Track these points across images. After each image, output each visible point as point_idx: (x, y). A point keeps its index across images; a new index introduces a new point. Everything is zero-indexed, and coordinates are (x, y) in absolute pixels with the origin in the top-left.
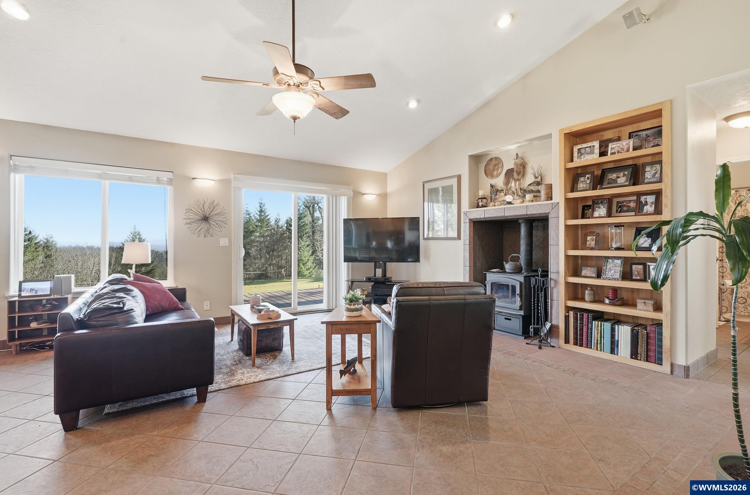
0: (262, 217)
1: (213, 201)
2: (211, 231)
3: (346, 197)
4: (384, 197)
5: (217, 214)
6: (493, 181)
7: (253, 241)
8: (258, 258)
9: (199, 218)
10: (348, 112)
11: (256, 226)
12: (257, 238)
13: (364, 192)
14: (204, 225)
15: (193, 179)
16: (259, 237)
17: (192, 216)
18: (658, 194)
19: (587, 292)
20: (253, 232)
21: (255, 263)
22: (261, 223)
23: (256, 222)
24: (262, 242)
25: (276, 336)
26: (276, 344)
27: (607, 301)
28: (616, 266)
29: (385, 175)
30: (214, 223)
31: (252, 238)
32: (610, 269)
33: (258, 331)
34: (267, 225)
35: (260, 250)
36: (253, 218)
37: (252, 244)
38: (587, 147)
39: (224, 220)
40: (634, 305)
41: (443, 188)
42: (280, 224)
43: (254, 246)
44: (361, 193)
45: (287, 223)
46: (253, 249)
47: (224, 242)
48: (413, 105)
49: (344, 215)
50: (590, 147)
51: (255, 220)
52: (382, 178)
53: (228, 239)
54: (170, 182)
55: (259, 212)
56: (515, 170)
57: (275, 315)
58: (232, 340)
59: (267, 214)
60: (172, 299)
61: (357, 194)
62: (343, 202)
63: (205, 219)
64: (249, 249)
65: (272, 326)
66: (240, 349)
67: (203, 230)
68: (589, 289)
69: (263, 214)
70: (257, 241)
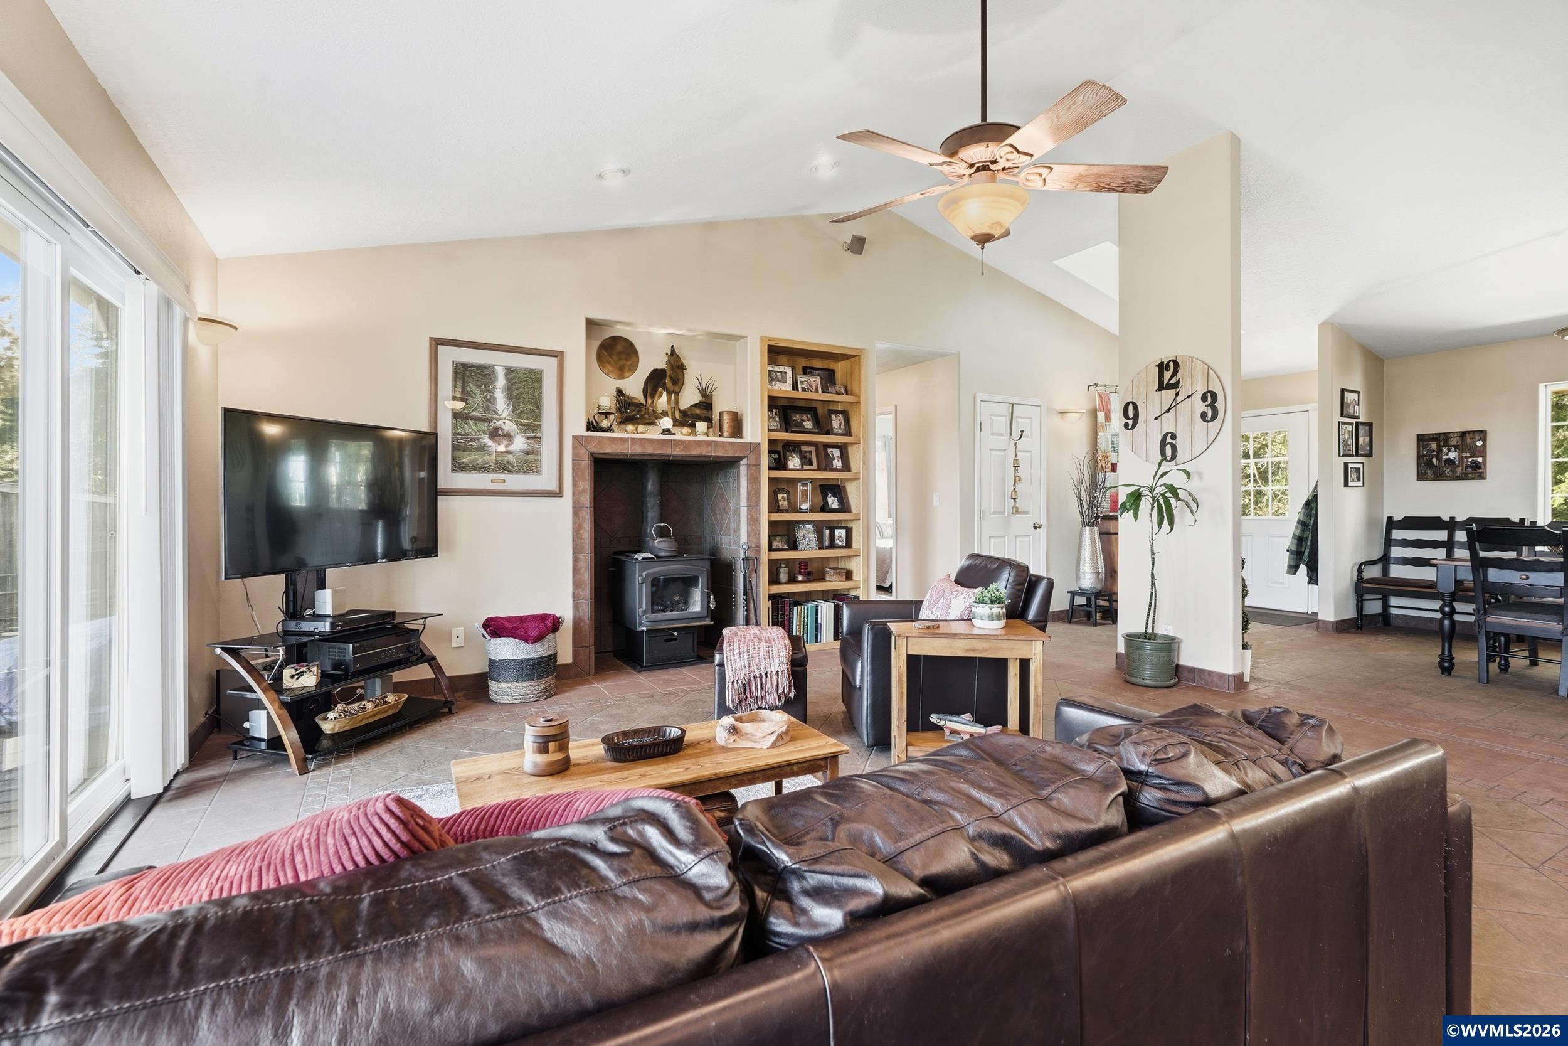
6: (622, 384)
18: (843, 448)
19: (782, 570)
27: (800, 578)
28: (809, 533)
29: (215, 263)
32: (804, 538)
38: (779, 372)
40: (822, 579)
50: (781, 372)
56: (668, 373)
68: (783, 566)
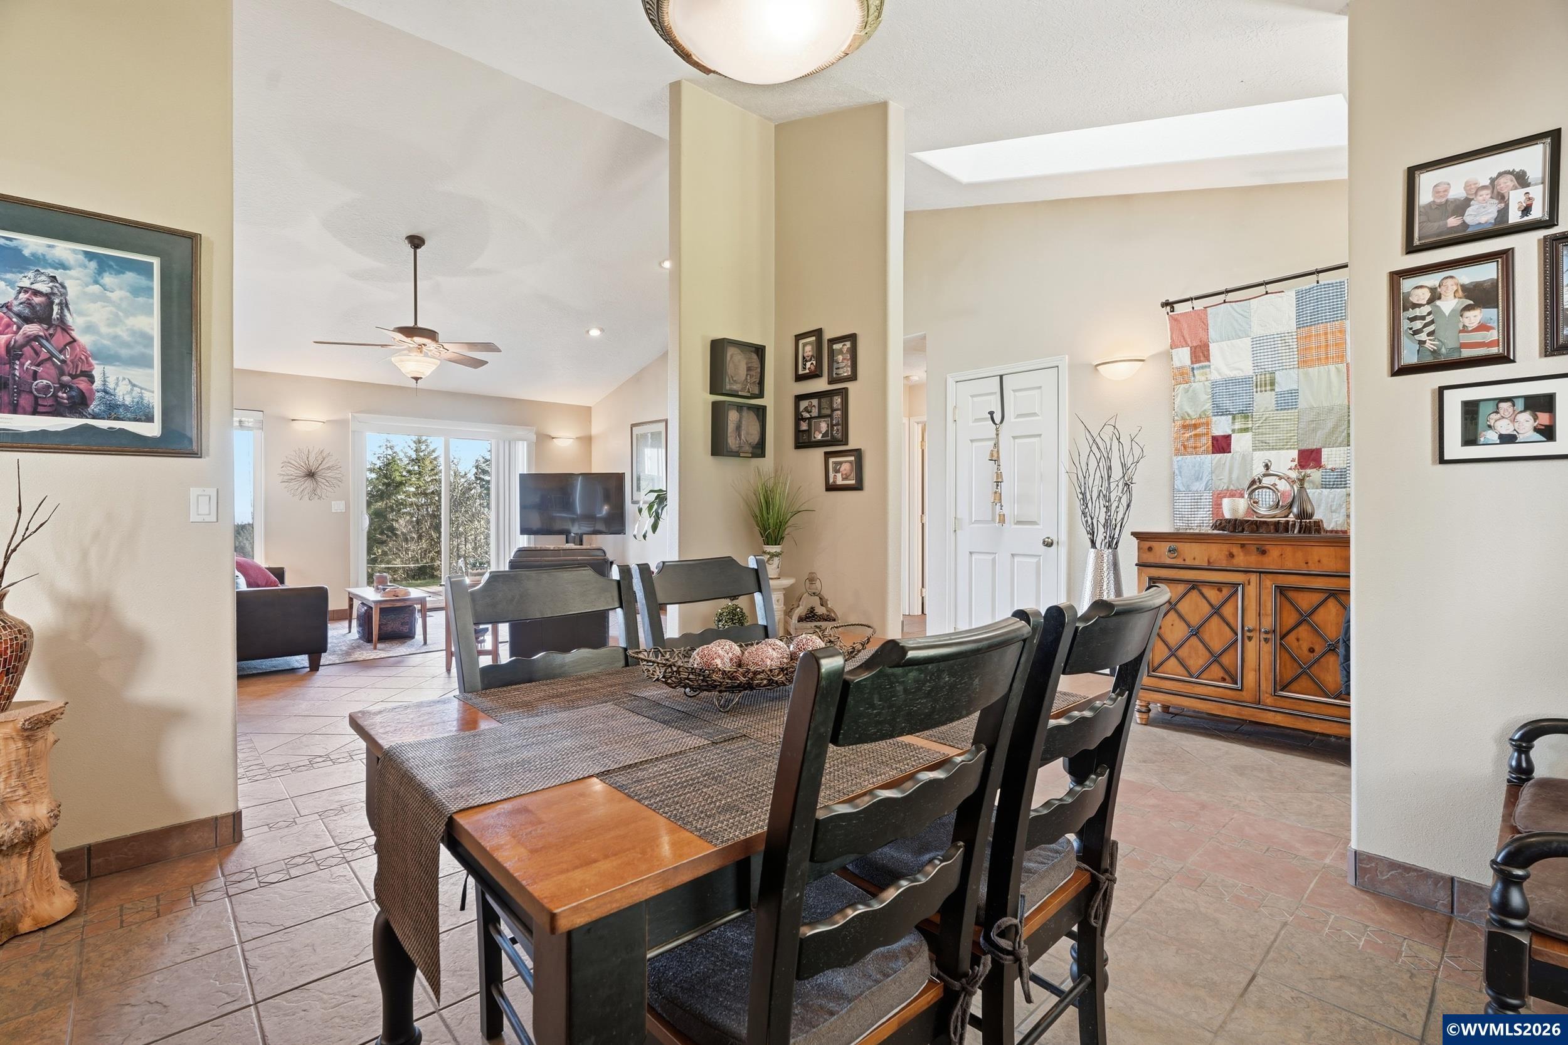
0: (422, 454)
1: (322, 451)
2: (318, 491)
3: (525, 443)
4: (587, 441)
5: (329, 468)
7: (402, 504)
8: (413, 538)
9: (303, 474)
10: (487, 362)
11: (409, 472)
12: (410, 498)
13: (553, 435)
14: (309, 484)
15: (293, 420)
16: (415, 495)
17: (292, 471)
20: (401, 484)
21: (407, 550)
22: (419, 466)
23: (409, 464)
24: (422, 505)
25: (407, 619)
26: (405, 629)
29: (589, 409)
30: (324, 481)
31: (399, 497)
33: (380, 609)
34: (432, 470)
35: (418, 522)
36: (401, 455)
37: (400, 509)
39: (340, 476)
41: (652, 434)
42: (462, 470)
43: (404, 513)
44: (550, 436)
45: (477, 467)
46: (402, 521)
47: (338, 506)
48: (595, 333)
49: (522, 466)
51: (406, 461)
52: (584, 413)
53: (344, 502)
54: (261, 425)
55: (415, 442)
57: (403, 593)
58: (350, 632)
59: (431, 448)
60: (269, 577)
61: (543, 439)
62: (522, 450)
63: (311, 475)
64: (393, 520)
65: (398, 604)
66: (360, 638)
67: (306, 492)
69: (423, 447)
70: (411, 505)
